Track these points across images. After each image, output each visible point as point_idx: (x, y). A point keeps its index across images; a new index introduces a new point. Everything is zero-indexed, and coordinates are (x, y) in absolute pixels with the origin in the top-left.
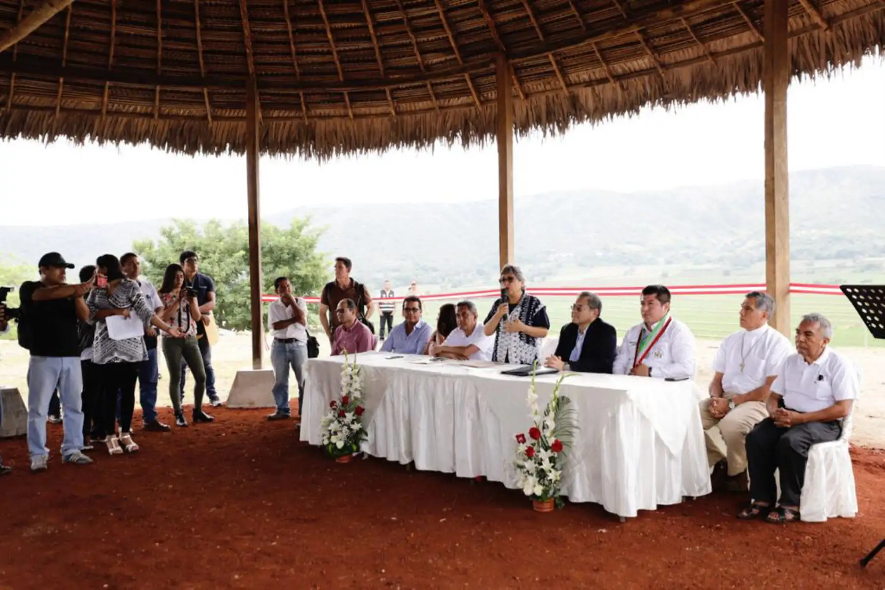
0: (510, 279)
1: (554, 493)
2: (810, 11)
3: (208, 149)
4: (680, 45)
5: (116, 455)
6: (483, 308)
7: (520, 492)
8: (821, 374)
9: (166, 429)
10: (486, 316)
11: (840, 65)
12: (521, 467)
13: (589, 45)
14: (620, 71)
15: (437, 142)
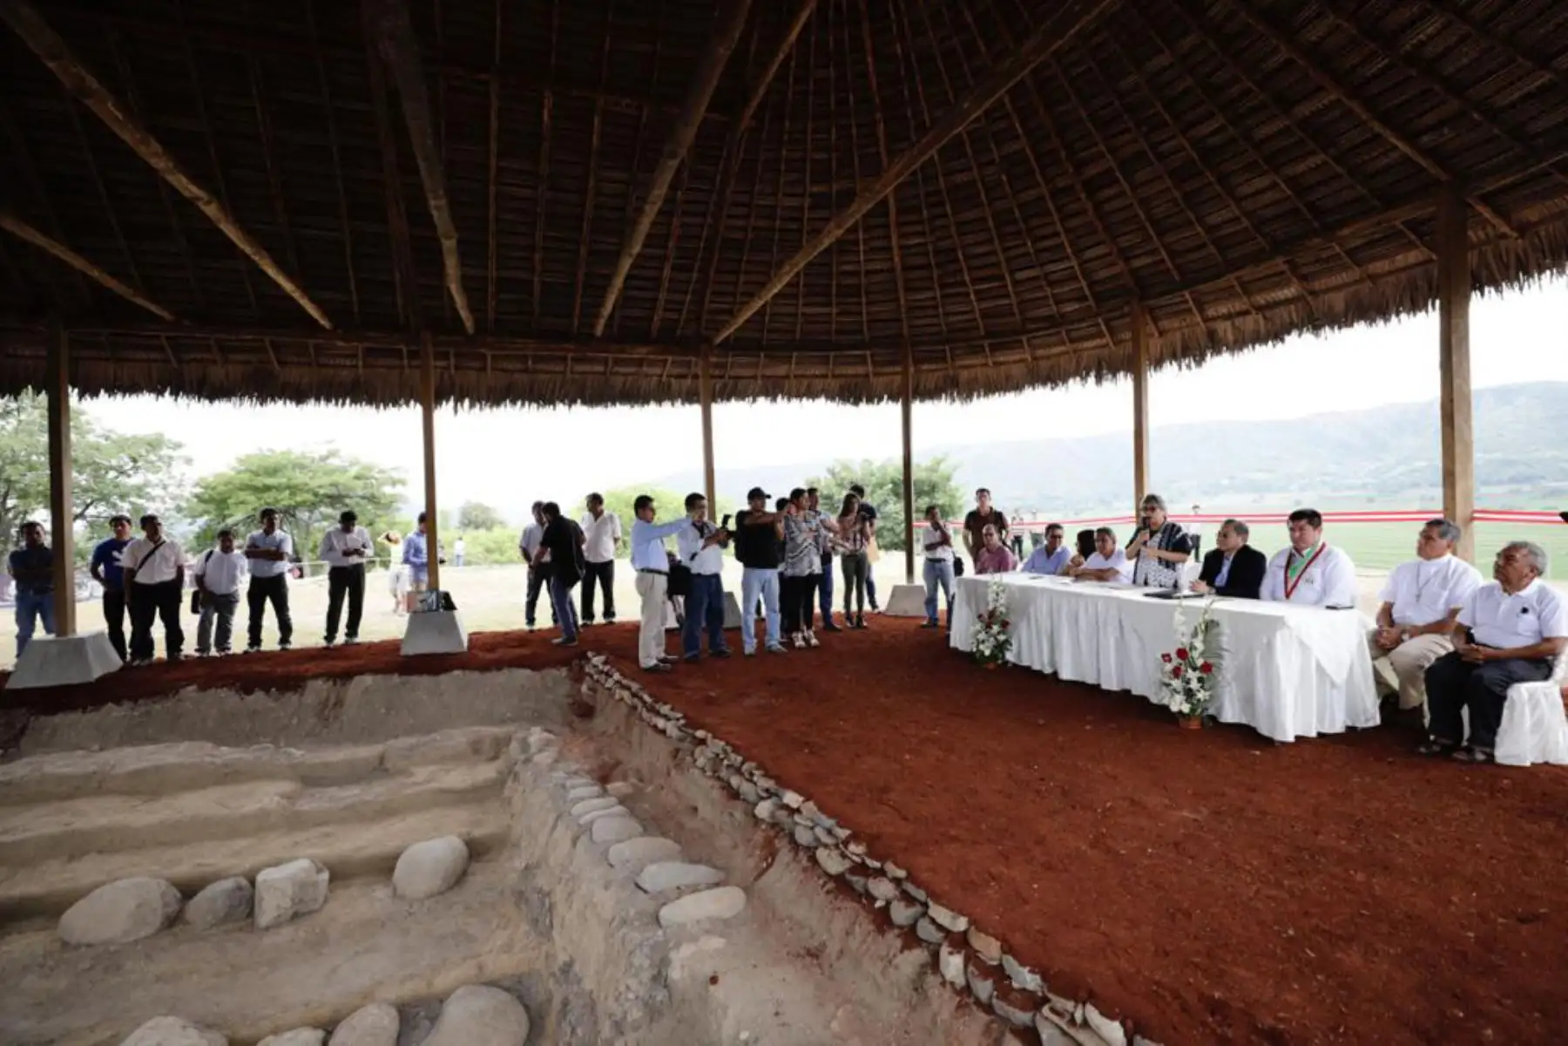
0: (1153, 509)
1: (1203, 711)
2: (1496, 221)
3: (870, 400)
4: (1331, 271)
5: (800, 648)
6: (1123, 534)
7: (1165, 708)
8: (1526, 606)
9: (840, 630)
10: (1127, 542)
11: (1536, 275)
12: (1168, 685)
13: (1231, 279)
14: (1262, 302)
15: (1071, 381)
